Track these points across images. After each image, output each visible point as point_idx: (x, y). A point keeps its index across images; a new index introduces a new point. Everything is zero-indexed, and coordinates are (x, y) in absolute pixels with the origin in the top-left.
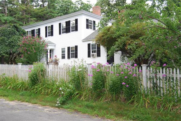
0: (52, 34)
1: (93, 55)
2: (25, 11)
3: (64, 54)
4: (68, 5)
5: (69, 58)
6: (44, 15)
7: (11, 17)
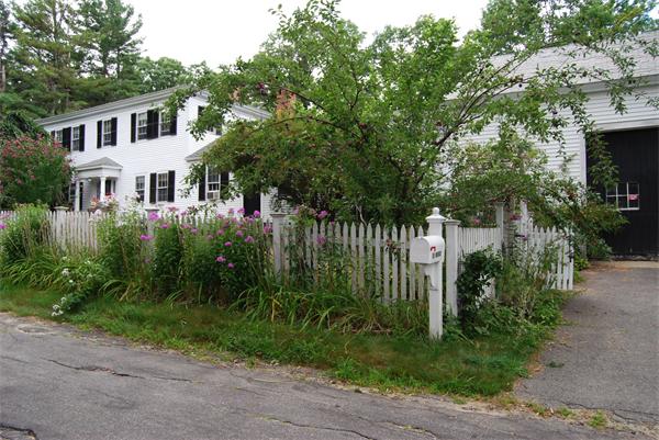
0: (113, 141)
1: (211, 196)
2: (55, 81)
3: (143, 192)
4: (173, 75)
5: (153, 200)
6: (106, 94)
7: (15, 95)
